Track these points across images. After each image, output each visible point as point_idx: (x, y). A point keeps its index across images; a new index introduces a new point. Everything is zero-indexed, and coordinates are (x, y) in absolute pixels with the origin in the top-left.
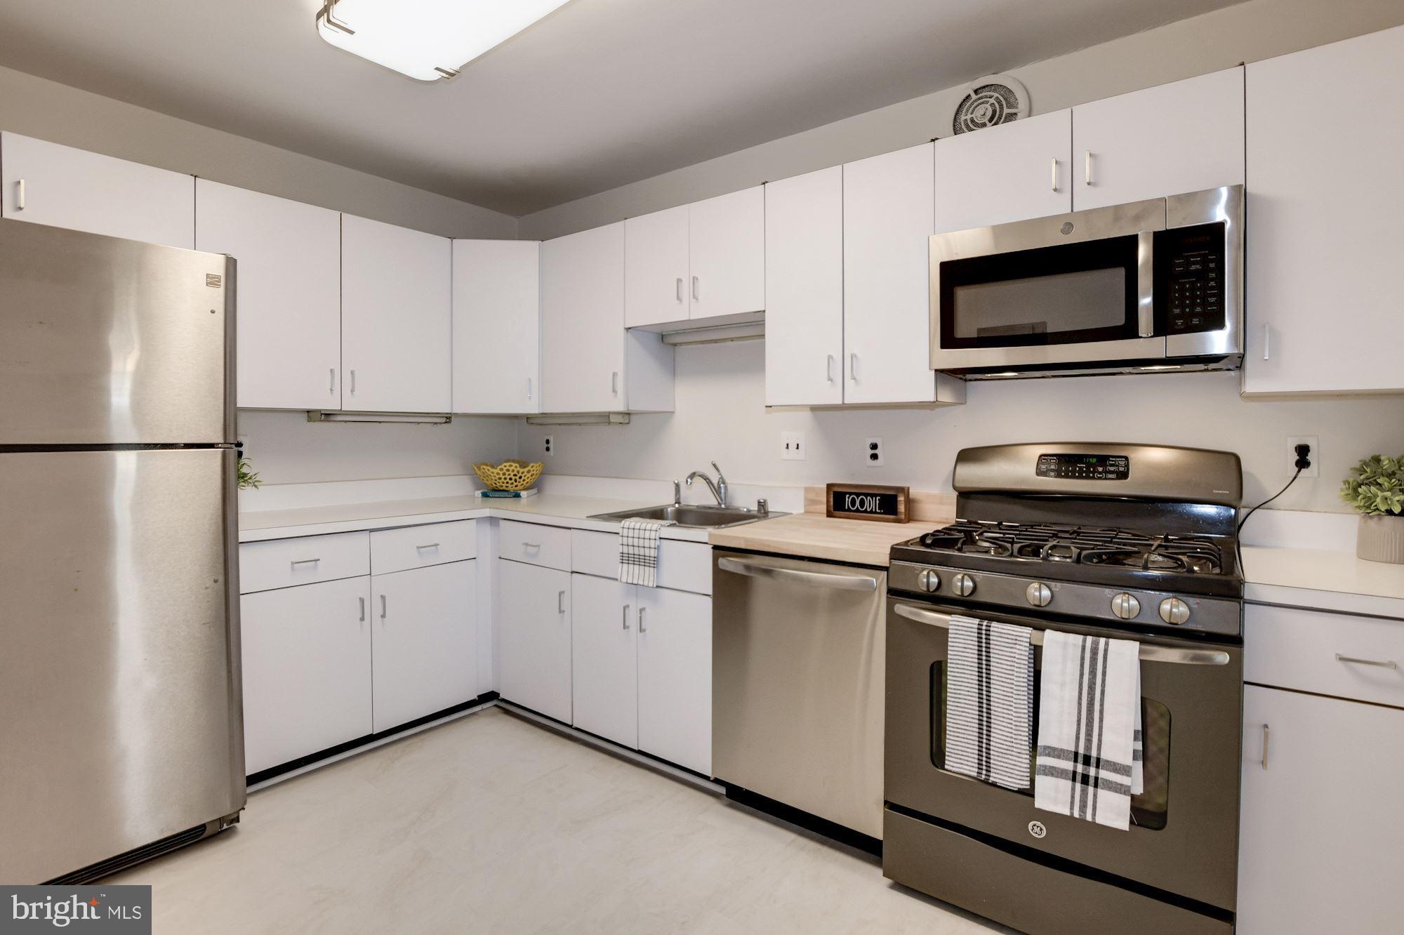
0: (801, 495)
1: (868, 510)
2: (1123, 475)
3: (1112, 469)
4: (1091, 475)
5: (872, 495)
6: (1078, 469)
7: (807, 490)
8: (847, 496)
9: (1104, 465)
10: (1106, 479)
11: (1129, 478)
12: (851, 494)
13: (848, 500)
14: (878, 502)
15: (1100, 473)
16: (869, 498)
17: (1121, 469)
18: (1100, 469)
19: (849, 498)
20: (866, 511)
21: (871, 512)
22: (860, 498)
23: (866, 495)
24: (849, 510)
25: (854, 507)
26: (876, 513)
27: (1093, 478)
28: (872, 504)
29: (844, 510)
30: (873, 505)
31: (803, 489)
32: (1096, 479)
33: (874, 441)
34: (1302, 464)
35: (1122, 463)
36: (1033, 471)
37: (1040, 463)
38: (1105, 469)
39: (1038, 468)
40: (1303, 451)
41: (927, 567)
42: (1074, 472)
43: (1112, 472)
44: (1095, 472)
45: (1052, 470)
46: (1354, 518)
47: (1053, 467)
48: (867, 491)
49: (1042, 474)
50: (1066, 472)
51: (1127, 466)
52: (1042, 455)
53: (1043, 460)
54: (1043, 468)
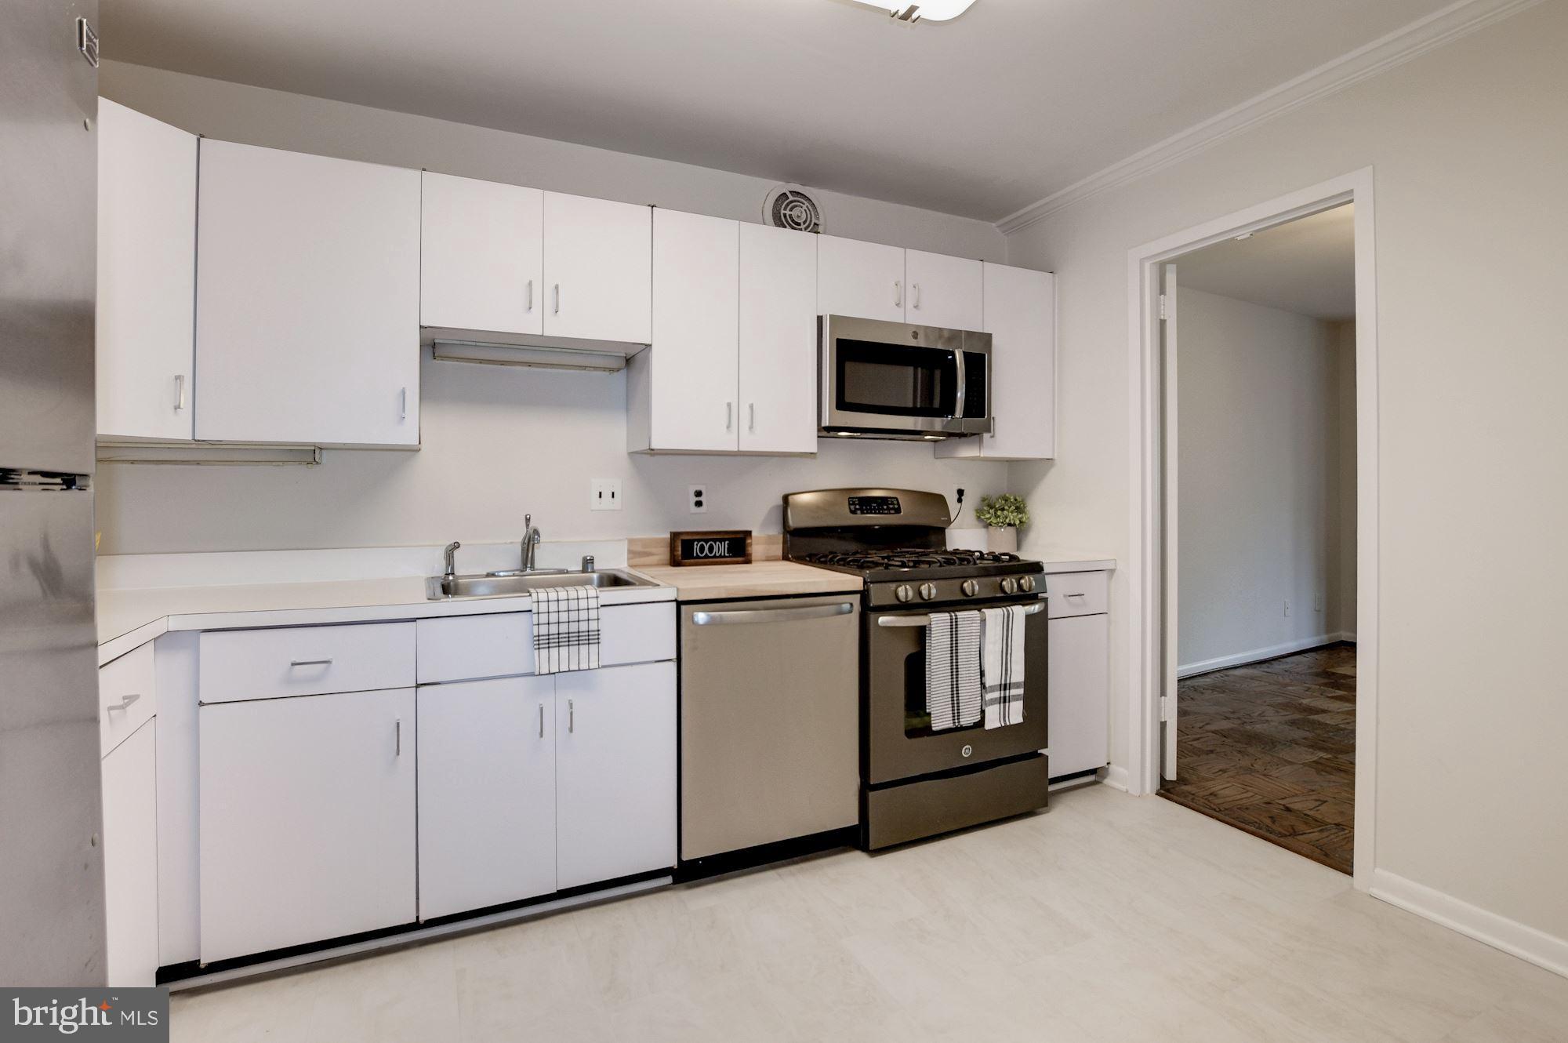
0: (624, 548)
1: (717, 555)
2: (898, 511)
3: (891, 506)
4: (882, 512)
5: (721, 540)
6: (872, 507)
7: (631, 542)
8: (696, 543)
9: (887, 504)
10: (890, 514)
11: (902, 512)
12: (699, 540)
13: (696, 547)
14: (726, 546)
15: (886, 510)
16: (717, 543)
17: (896, 506)
18: (885, 507)
19: (697, 545)
20: (715, 557)
21: (720, 556)
22: (708, 544)
23: (715, 541)
24: (698, 557)
25: (702, 554)
26: (725, 557)
28: (720, 548)
29: (692, 557)
30: (722, 549)
31: (626, 542)
32: (884, 514)
33: (698, 488)
34: (960, 500)
35: (895, 502)
36: (848, 510)
37: (850, 504)
38: (888, 507)
39: (850, 508)
40: (961, 492)
41: (898, 584)
42: (871, 510)
43: (892, 509)
44: (883, 509)
45: (858, 509)
46: (984, 530)
47: (858, 507)
48: (715, 537)
49: (853, 512)
50: (866, 509)
51: (898, 504)
52: (850, 498)
53: (851, 502)
54: (852, 507)
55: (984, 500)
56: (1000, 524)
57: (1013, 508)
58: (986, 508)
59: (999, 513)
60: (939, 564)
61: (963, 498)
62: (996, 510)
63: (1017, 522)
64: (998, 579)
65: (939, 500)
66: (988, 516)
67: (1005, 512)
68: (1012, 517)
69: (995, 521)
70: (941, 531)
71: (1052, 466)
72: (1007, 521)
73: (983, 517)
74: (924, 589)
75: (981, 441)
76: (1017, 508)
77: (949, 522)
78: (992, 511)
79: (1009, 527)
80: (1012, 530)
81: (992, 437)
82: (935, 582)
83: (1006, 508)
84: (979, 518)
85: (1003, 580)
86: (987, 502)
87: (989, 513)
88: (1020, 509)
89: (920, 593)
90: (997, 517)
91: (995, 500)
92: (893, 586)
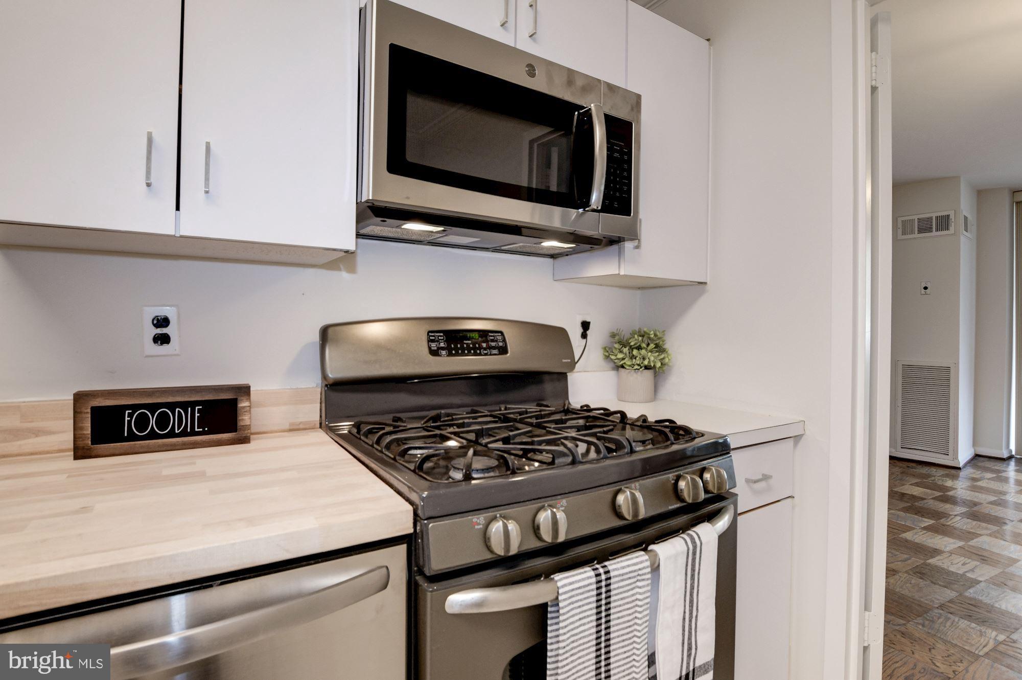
1: (177, 431)
2: (503, 350)
3: (493, 344)
4: (478, 352)
5: (184, 405)
6: (465, 346)
8: (126, 412)
9: (488, 341)
10: (491, 355)
11: (509, 352)
12: (134, 407)
13: (128, 419)
14: (197, 415)
15: (485, 349)
16: (176, 410)
17: (501, 344)
18: (484, 345)
19: (130, 415)
20: (171, 434)
21: (184, 434)
22: (156, 413)
23: (171, 406)
24: (131, 438)
25: (142, 430)
26: (194, 433)
27: (480, 354)
29: (118, 440)
30: (186, 421)
32: (482, 355)
33: (161, 312)
34: (584, 336)
35: (500, 338)
36: (426, 350)
37: (430, 341)
38: (488, 345)
39: (430, 348)
40: (586, 326)
41: (490, 514)
42: (463, 349)
43: (494, 348)
44: (480, 348)
45: (443, 349)
46: (613, 374)
47: (442, 345)
48: (170, 399)
49: (434, 353)
50: (456, 349)
51: (504, 340)
52: (429, 332)
53: (431, 337)
54: (433, 345)
55: (613, 335)
56: (636, 367)
57: (652, 346)
58: (617, 346)
59: (635, 352)
60: (570, 459)
61: (588, 332)
62: (631, 348)
63: (658, 365)
64: (671, 476)
65: (560, 334)
66: (620, 356)
67: (643, 352)
68: (652, 358)
69: (629, 363)
70: (562, 377)
71: (702, 293)
72: (646, 362)
73: (613, 357)
74: (544, 517)
75: (620, 253)
76: (657, 346)
77: (572, 365)
78: (626, 350)
79: (646, 371)
80: (649, 374)
81: (637, 247)
82: (564, 502)
83: (644, 345)
84: (607, 357)
85: (678, 478)
86: (617, 338)
87: (621, 352)
88: (659, 348)
89: (536, 529)
90: (633, 357)
91: (627, 336)
92: (479, 520)
